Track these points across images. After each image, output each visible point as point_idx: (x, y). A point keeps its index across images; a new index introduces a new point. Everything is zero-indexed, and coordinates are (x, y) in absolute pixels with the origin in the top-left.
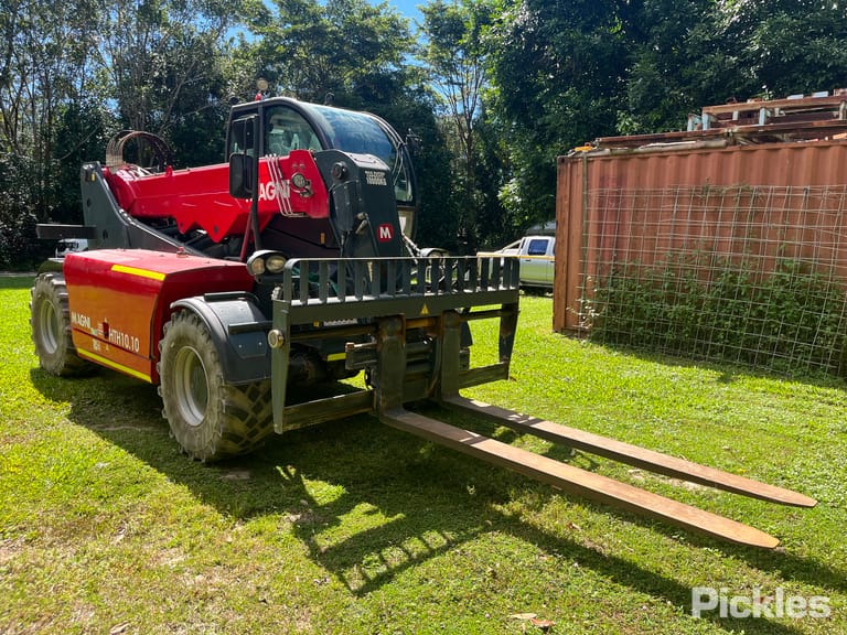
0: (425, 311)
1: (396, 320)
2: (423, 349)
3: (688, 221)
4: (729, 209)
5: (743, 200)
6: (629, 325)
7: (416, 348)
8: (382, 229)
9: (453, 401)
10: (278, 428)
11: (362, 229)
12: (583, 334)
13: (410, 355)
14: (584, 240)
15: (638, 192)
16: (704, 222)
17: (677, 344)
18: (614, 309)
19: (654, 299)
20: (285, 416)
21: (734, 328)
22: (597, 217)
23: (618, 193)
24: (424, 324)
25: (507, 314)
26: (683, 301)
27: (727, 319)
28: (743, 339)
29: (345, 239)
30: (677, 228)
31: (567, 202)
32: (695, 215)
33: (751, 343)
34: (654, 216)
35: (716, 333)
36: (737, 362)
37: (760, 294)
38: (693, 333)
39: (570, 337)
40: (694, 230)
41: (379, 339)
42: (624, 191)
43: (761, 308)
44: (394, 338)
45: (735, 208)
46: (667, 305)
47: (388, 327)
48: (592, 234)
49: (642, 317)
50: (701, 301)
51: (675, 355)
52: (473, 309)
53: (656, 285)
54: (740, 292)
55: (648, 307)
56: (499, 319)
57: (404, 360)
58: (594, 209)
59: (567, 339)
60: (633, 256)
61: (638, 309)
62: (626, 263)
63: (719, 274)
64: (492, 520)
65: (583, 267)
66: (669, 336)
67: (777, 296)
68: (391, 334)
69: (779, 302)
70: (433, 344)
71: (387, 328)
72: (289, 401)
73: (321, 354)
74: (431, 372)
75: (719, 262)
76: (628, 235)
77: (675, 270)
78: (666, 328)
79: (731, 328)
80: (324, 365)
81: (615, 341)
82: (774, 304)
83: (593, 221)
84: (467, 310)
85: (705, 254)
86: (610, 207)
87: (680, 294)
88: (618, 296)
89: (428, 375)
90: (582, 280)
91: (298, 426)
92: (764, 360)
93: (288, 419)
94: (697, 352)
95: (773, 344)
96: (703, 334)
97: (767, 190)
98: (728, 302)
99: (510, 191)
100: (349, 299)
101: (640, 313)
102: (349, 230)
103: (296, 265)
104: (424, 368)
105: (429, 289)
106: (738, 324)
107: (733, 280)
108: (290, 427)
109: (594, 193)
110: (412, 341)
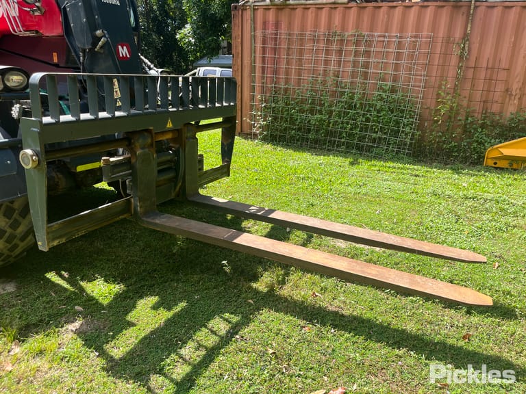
0: (170, 125)
1: (146, 134)
2: (169, 158)
3: (322, 57)
4: (349, 48)
5: (357, 43)
6: (285, 129)
7: (164, 158)
8: (120, 47)
9: (195, 199)
10: (43, 245)
11: (101, 47)
12: (254, 136)
13: (159, 164)
14: (253, 69)
15: (290, 35)
16: (334, 57)
17: (316, 141)
18: (275, 119)
19: (302, 111)
20: (48, 233)
21: (351, 129)
22: (261, 52)
23: (276, 34)
24: (169, 136)
25: (227, 126)
26: (320, 112)
27: (348, 123)
28: (358, 136)
29: (84, 57)
30: (316, 61)
31: (240, 40)
32: (327, 52)
33: (362, 138)
34: (301, 52)
35: (341, 133)
36: (354, 151)
37: (367, 107)
38: (327, 134)
39: (245, 139)
40: (327, 62)
41: (133, 152)
42: (281, 33)
43: (368, 116)
44: (147, 150)
45: (352, 48)
46: (310, 115)
47: (140, 141)
48: (258, 64)
49: (294, 124)
50: (331, 112)
51: (315, 148)
52: (203, 122)
53: (303, 101)
54: (355, 105)
55: (298, 116)
56: (221, 129)
57: (156, 169)
58: (259, 45)
59: (243, 140)
60: (287, 81)
61: (291, 118)
62: (282, 85)
63: (343, 93)
64: (252, 299)
65: (253, 89)
66: (311, 136)
67: (378, 107)
68: (142, 148)
69: (379, 112)
70: (177, 153)
71: (139, 143)
72: (51, 218)
73: (69, 166)
74: (176, 177)
75: (343, 85)
76: (283, 66)
77: (315, 91)
78: (309, 131)
79: (350, 129)
80: (74, 175)
81: (276, 141)
82: (375, 113)
83: (259, 55)
84: (197, 123)
85: (334, 80)
86: (270, 45)
87: (318, 108)
88: (278, 109)
89: (174, 180)
90: (253, 98)
91: (64, 240)
92: (369, 149)
93: (51, 235)
94: (328, 146)
95: (375, 139)
96: (332, 134)
97: (372, 36)
98: (349, 112)
99: (186, 34)
100: (102, 115)
101: (293, 121)
102: (88, 47)
103: (43, 79)
104: (171, 175)
105: (170, 104)
106: (355, 126)
107: (351, 98)
108: (55, 243)
109: (259, 34)
110: (160, 152)
